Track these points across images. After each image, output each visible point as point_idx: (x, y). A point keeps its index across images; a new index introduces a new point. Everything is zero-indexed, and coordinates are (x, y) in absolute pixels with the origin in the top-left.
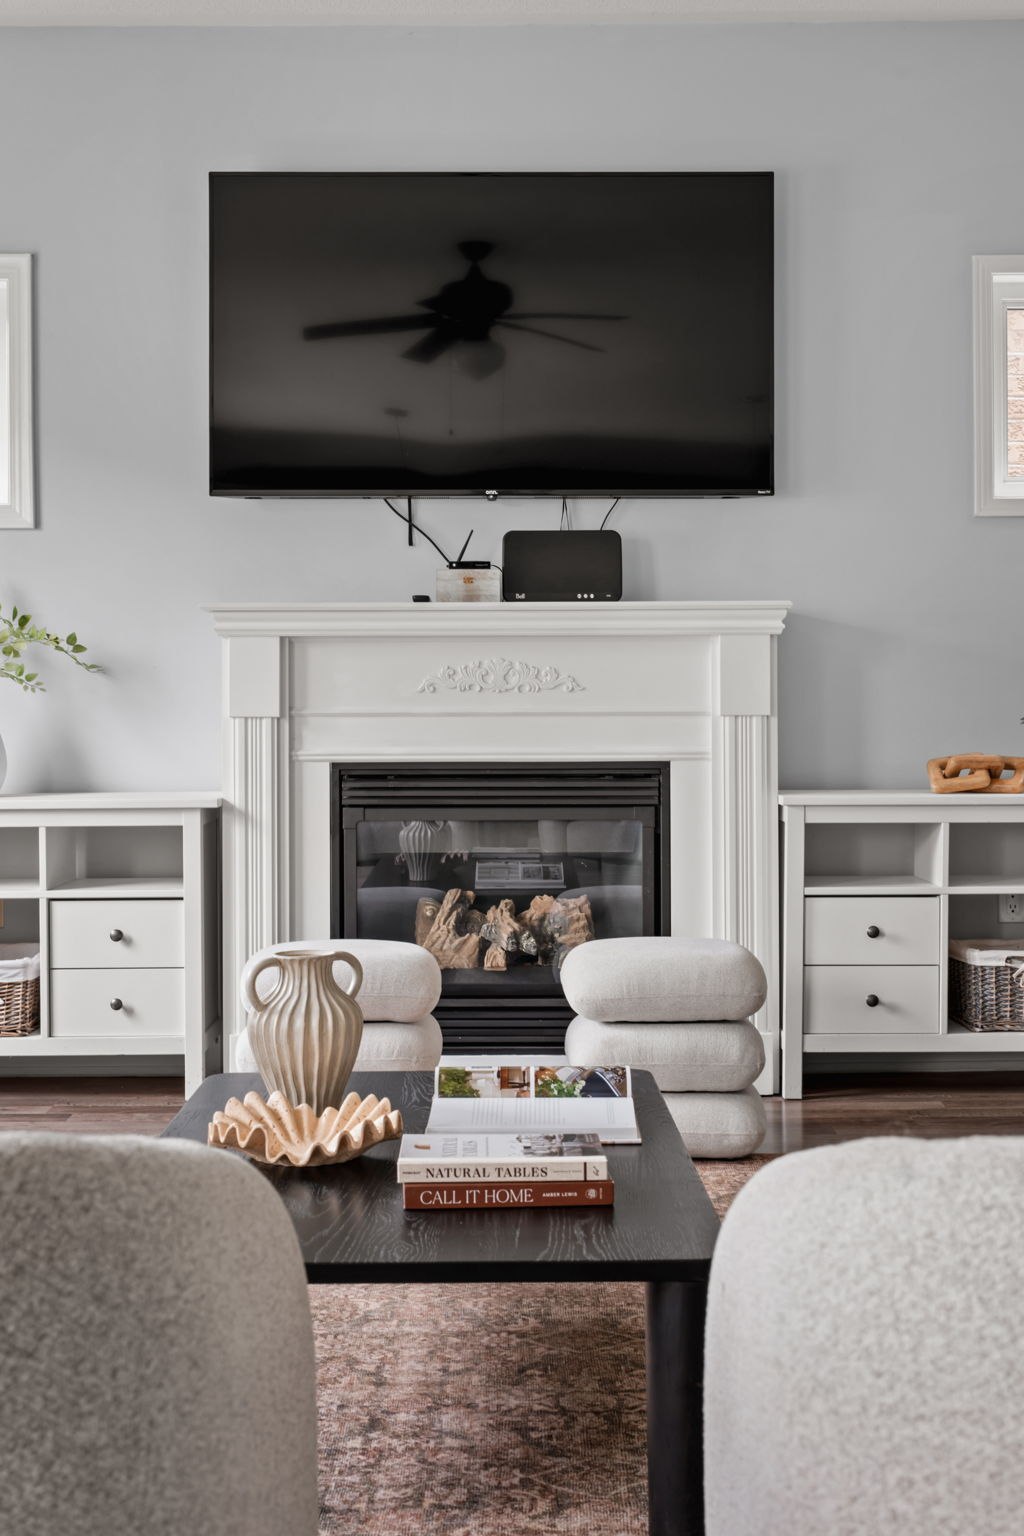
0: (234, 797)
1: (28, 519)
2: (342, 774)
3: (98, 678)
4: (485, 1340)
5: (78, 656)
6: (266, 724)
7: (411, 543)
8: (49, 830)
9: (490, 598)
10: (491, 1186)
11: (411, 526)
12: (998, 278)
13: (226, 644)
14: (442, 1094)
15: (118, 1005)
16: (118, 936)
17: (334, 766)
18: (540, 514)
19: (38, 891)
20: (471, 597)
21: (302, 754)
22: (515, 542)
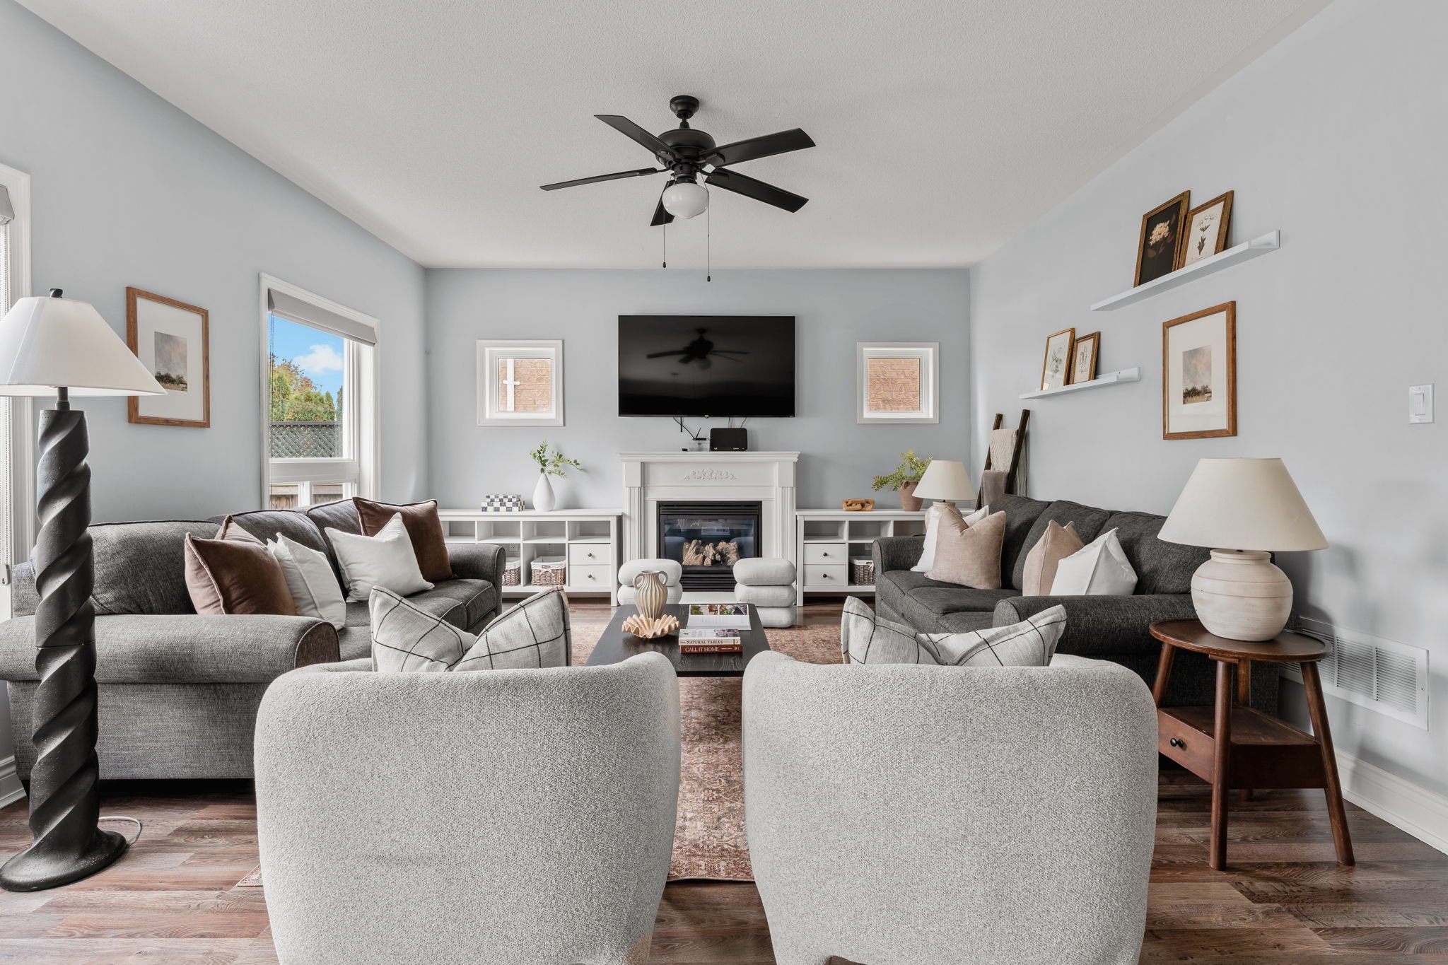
0: (627, 512)
1: (562, 424)
2: (661, 505)
3: (583, 473)
4: (705, 688)
5: (578, 466)
6: (637, 489)
7: (682, 431)
8: (568, 522)
9: (706, 450)
10: (706, 646)
11: (682, 425)
12: (865, 349)
13: (624, 464)
14: (692, 614)
15: (590, 576)
16: (590, 555)
17: (658, 502)
18: (722, 423)
19: (565, 540)
20: (700, 450)
21: (648, 498)
22: (714, 431)
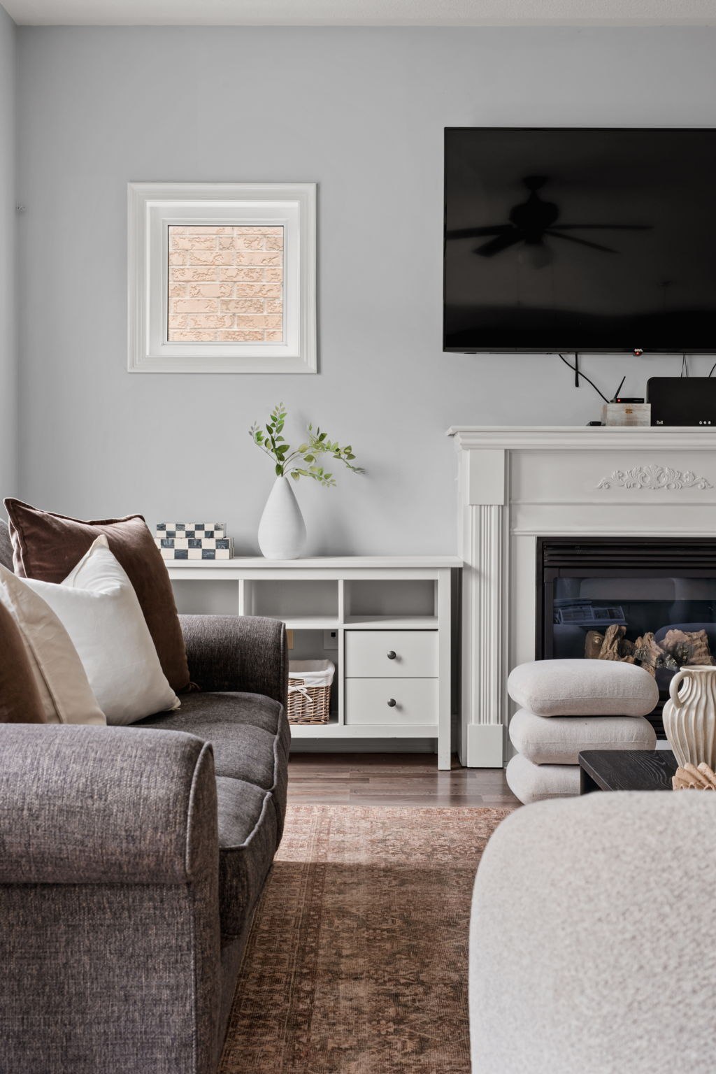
0: (472, 561)
1: (313, 368)
2: (546, 546)
3: (359, 477)
5: (351, 462)
6: (494, 510)
7: (577, 385)
8: (346, 582)
9: (643, 424)
11: (577, 373)
13: (467, 455)
15: (392, 703)
16: (393, 656)
17: (539, 539)
18: (669, 366)
19: (338, 624)
20: (631, 423)
21: (518, 530)
22: (654, 384)
